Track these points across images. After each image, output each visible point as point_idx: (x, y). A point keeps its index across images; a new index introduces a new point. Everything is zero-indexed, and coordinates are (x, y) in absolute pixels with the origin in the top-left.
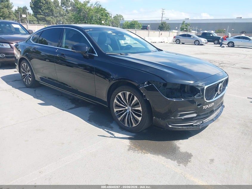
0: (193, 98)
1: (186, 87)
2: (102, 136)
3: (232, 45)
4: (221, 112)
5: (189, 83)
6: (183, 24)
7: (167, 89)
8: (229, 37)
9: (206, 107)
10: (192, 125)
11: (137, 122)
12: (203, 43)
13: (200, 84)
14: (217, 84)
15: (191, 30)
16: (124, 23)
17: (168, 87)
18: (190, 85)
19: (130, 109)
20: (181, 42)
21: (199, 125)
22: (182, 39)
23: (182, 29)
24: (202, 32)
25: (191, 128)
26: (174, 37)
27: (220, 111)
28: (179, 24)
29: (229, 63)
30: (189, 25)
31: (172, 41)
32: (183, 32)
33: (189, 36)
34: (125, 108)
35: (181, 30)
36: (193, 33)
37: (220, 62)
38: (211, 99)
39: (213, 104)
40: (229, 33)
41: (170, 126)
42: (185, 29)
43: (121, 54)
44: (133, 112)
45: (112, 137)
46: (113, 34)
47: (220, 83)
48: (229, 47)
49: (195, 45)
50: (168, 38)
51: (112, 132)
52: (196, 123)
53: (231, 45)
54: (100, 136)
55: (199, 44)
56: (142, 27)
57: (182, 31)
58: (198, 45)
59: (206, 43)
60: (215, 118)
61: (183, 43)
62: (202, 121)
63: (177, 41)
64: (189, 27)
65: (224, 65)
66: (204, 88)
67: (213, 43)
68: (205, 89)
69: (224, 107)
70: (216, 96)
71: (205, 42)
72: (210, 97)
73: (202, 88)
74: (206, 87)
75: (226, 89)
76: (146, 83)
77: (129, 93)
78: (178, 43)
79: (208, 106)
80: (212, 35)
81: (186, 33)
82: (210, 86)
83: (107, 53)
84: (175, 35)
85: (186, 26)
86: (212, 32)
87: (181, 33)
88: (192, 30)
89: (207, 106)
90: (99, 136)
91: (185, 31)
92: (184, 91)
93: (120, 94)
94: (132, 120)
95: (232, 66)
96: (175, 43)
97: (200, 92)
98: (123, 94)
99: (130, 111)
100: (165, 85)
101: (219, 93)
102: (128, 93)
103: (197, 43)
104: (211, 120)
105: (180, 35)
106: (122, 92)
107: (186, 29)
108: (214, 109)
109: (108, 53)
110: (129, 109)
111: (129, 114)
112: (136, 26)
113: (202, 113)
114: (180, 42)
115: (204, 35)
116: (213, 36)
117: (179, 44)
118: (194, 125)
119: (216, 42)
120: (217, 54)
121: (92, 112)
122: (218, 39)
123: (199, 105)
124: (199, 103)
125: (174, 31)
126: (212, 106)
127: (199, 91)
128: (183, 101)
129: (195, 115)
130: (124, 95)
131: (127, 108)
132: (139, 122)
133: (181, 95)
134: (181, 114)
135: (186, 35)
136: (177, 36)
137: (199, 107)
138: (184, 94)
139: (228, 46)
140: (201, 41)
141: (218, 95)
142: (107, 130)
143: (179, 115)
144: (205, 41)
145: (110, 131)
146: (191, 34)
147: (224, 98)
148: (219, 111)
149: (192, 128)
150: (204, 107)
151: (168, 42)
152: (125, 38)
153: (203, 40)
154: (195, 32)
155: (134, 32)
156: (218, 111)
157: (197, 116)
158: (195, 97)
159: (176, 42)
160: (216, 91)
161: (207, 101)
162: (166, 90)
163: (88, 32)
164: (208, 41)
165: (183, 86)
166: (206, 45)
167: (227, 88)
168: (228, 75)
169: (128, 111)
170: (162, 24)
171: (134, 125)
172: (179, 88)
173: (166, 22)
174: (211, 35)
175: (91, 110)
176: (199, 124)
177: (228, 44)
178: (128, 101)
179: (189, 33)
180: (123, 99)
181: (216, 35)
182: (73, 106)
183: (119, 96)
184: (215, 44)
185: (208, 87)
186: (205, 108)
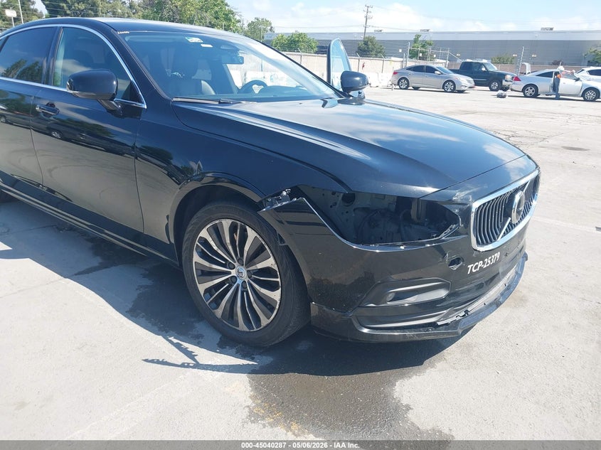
0: (435, 242)
1: (414, 207)
2: (158, 362)
3: (532, 92)
4: (518, 275)
5: (421, 192)
6: (415, 41)
7: (354, 210)
8: (527, 72)
9: (476, 267)
10: (434, 325)
11: (272, 309)
12: (463, 88)
13: (459, 195)
14: (508, 195)
15: (435, 56)
16: (274, 38)
17: (358, 203)
18: (426, 198)
19: (245, 274)
20: (412, 84)
21: (456, 323)
22: (415, 79)
23: (413, 55)
24: (460, 61)
25: (429, 335)
26: (395, 73)
27: (517, 273)
28: (406, 42)
29: (532, 135)
30: (430, 45)
31: (390, 83)
32: (415, 62)
33: (431, 70)
34: (230, 273)
35: (410, 57)
36: (439, 64)
37: (510, 134)
38: (491, 242)
39: (497, 255)
40: (527, 64)
41: (365, 331)
42: (421, 55)
43: (220, 103)
44: (255, 281)
45: (188, 366)
46: (203, 45)
47: (516, 191)
48: (526, 96)
49: (446, 92)
50: (380, 74)
51: (191, 347)
52: (446, 317)
53: (530, 91)
54: (152, 361)
55: (456, 90)
56: (316, 49)
57: (414, 59)
58: (453, 91)
59: (470, 87)
60: (502, 294)
61: (416, 88)
62: (465, 310)
63: (402, 82)
64: (429, 50)
65: (517, 139)
66: (470, 209)
67: (488, 88)
68: (473, 210)
69: (527, 259)
70: (507, 232)
71: (469, 85)
72: (487, 235)
73: (465, 207)
74: (476, 205)
75: (532, 208)
76: (284, 193)
77: (230, 221)
78: (402, 87)
79: (481, 262)
80: (486, 69)
81: (422, 63)
82: (489, 202)
83: (174, 99)
84: (397, 66)
85: (423, 46)
86: (484, 61)
87: (411, 63)
88: (437, 57)
89: (480, 264)
90: (146, 360)
91: (420, 58)
92: (408, 218)
93: (204, 234)
94: (255, 305)
95: (540, 144)
96: (398, 87)
97: (456, 222)
98: (212, 230)
99: (245, 281)
100: (350, 198)
101: (515, 221)
102: (226, 224)
103: (450, 86)
104: (491, 304)
105: (410, 69)
106: (209, 226)
107: (423, 53)
108: (501, 270)
109: (179, 99)
110: (240, 273)
111: (244, 290)
112: (302, 45)
113: (463, 285)
114: (408, 86)
115: (466, 69)
116: (487, 72)
117: (406, 89)
118: (439, 323)
119: (495, 85)
120: (500, 114)
121: (147, 282)
122: (499, 78)
123: (453, 263)
124: (454, 257)
125: (393, 58)
126: (493, 261)
127: (454, 219)
128: (403, 252)
129: (442, 293)
130: (217, 232)
131: (234, 273)
132: (277, 307)
133: (399, 231)
134: (397, 293)
135: (422, 67)
136: (403, 69)
137: (455, 267)
138: (406, 228)
139: (524, 94)
140: (460, 83)
141: (512, 226)
142: (175, 341)
143: (391, 296)
144: (469, 81)
145: (185, 345)
146: (435, 66)
147: (527, 236)
148: (514, 274)
149: (434, 334)
150: (470, 266)
151: (380, 86)
152: (242, 58)
153: (464, 81)
154: (445, 61)
155: (297, 59)
156: (511, 273)
157: (448, 295)
158: (443, 236)
159: (398, 85)
160: (508, 215)
161: (482, 249)
162: (354, 215)
163: (127, 39)
164: (477, 84)
165: (405, 202)
166: (471, 91)
167: (534, 203)
168: (540, 166)
169: (239, 282)
170: (366, 43)
171: (265, 321)
172: (393, 207)
173: (374, 38)
174: (484, 69)
175: (145, 276)
176: (455, 318)
177: (523, 91)
178: (230, 248)
179: (429, 64)
180: (215, 248)
181: (494, 68)
182: (96, 261)
183: (205, 242)
184: (492, 90)
185: (484, 204)
186: (474, 271)
